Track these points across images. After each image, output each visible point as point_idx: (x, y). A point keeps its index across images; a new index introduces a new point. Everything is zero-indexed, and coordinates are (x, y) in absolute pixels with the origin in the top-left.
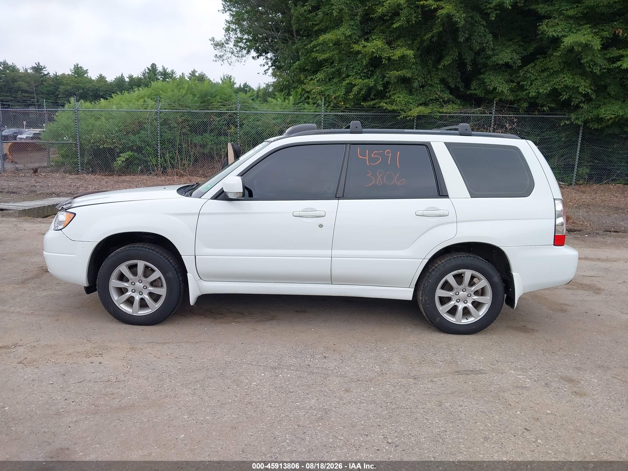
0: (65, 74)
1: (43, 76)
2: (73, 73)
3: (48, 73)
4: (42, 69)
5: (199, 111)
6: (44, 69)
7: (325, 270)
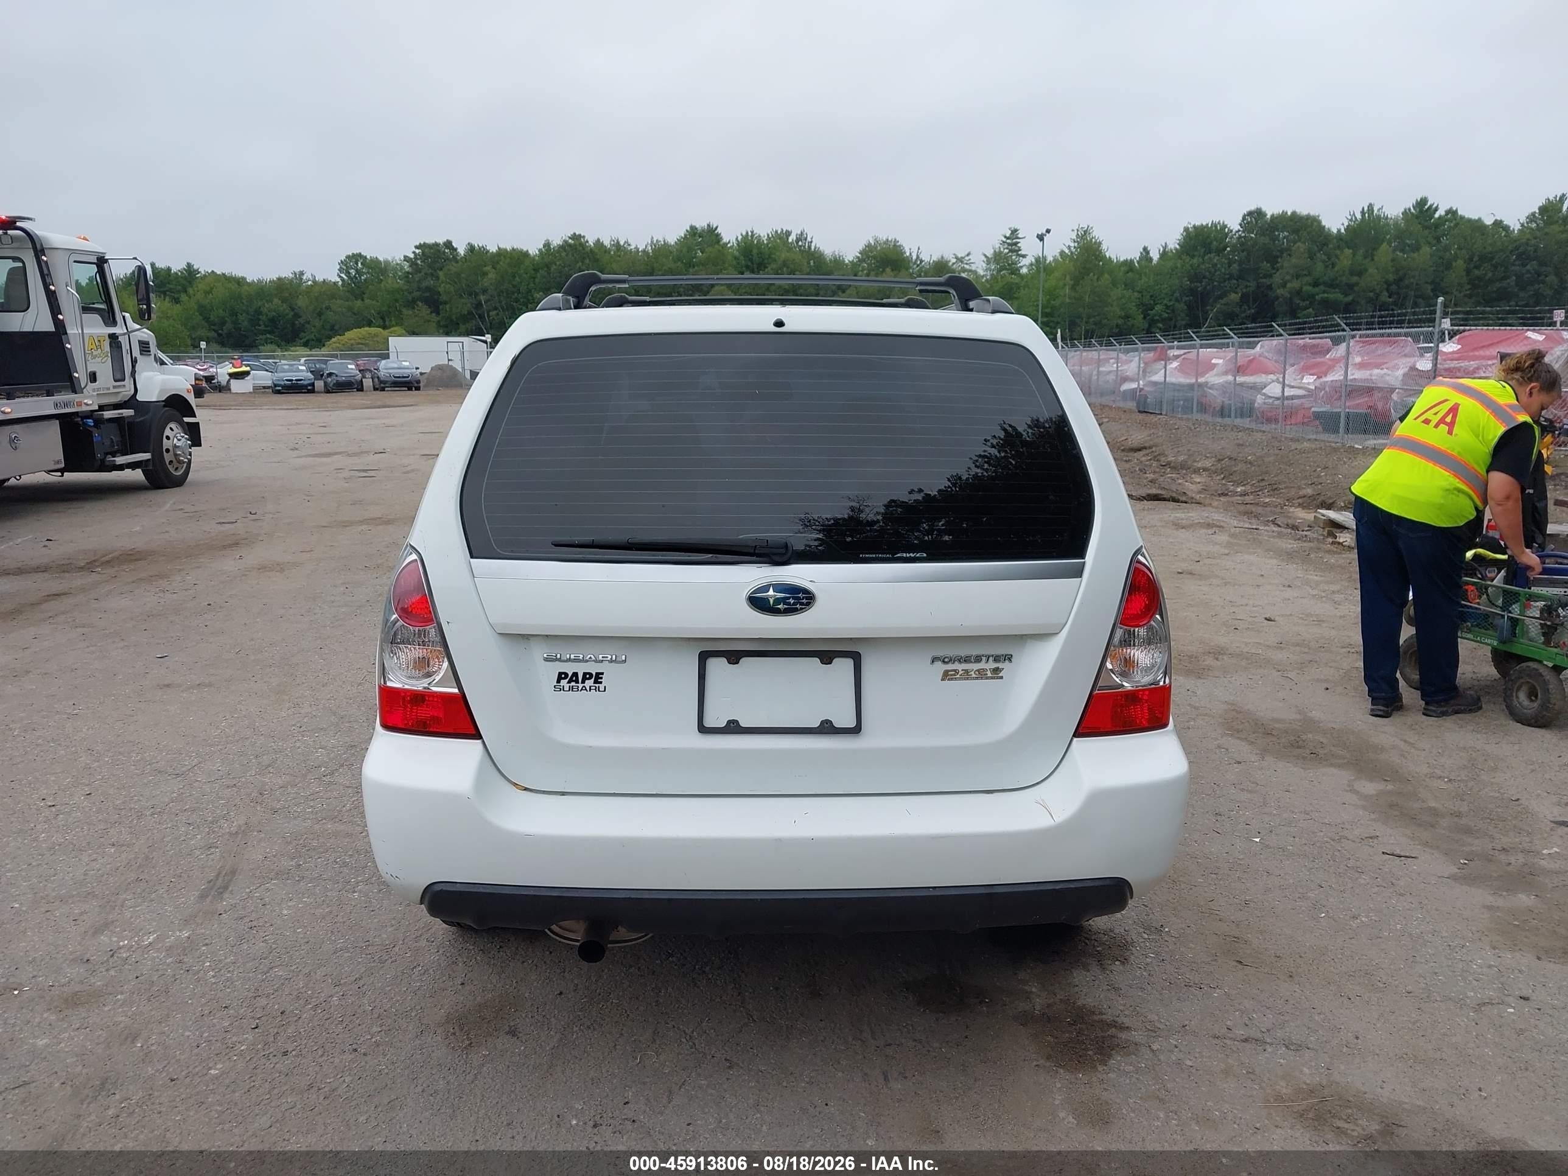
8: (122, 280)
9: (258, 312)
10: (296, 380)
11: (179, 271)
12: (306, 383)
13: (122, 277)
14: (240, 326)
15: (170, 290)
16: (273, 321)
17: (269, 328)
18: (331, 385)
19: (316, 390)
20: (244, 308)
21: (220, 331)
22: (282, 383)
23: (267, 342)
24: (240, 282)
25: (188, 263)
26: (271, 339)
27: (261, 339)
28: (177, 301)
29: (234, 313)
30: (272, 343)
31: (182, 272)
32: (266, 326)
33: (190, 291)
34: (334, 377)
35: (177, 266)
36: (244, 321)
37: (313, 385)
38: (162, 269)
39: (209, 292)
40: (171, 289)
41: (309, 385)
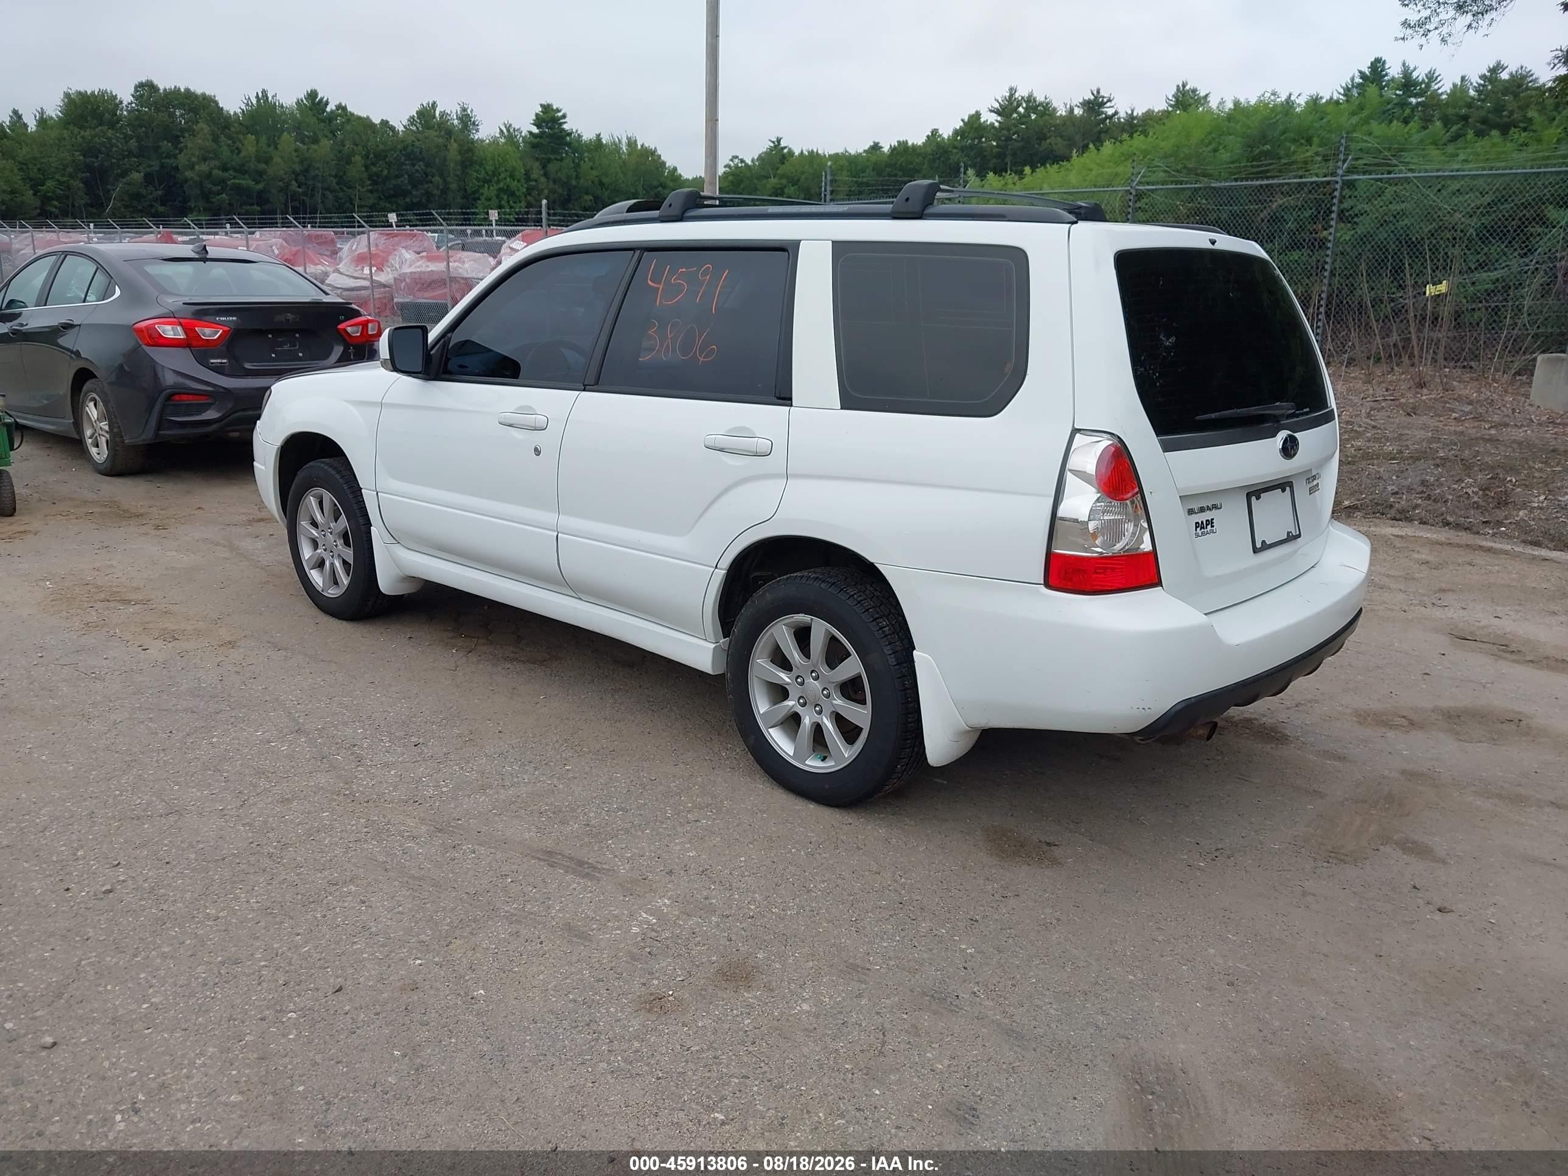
0: (1153, 111)
1: (1103, 121)
2: (1171, 106)
3: (1116, 113)
4: (1103, 104)
5: (1234, 183)
6: (1108, 104)
7: (545, 559)
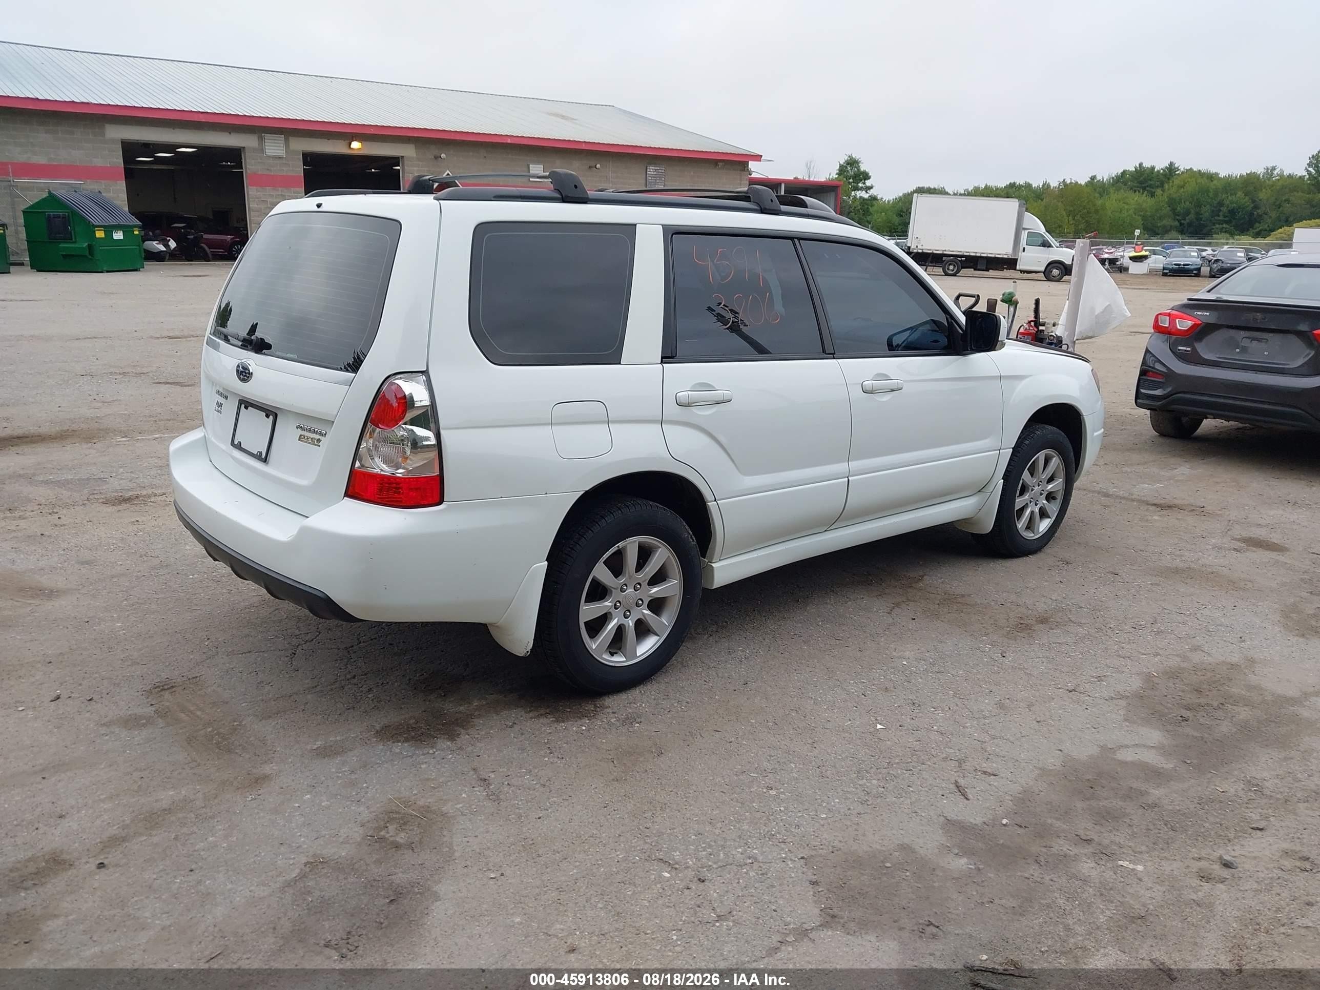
8: (1113, 178)
9: (1221, 204)
10: (1184, 265)
11: (1162, 169)
12: (1192, 267)
13: (1114, 176)
14: (1201, 216)
15: (1151, 186)
16: (1232, 212)
17: (1227, 219)
18: (1215, 270)
19: (1201, 274)
20: (1210, 200)
21: (1183, 221)
22: (1171, 267)
23: (1222, 230)
24: (1211, 177)
25: (1171, 163)
26: (1226, 228)
27: (1217, 228)
28: (1152, 195)
29: (1199, 205)
30: (1225, 232)
31: (1164, 171)
32: (1225, 217)
33: (1166, 186)
34: (1220, 263)
35: (1160, 165)
36: (1206, 211)
37: (1199, 269)
38: (1148, 168)
39: (1182, 187)
40: (1151, 184)
41: (1196, 269)
